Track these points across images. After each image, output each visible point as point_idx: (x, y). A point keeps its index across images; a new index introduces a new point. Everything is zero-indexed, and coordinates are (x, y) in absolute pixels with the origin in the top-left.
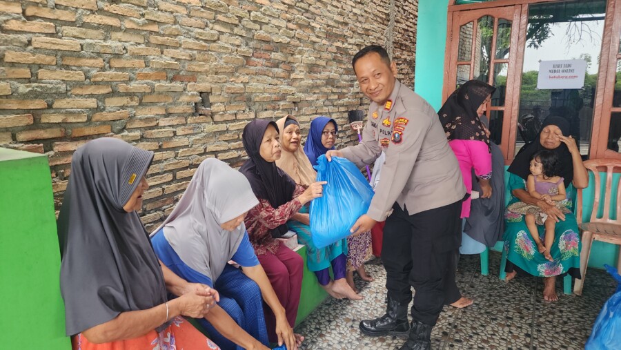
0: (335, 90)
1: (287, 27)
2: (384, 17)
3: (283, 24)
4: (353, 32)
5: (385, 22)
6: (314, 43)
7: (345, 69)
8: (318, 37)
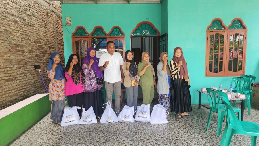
0: (39, 58)
1: (22, 40)
2: (53, 36)
3: (20, 39)
4: (43, 41)
5: (54, 37)
6: (31, 44)
7: (41, 52)
8: (32, 42)
